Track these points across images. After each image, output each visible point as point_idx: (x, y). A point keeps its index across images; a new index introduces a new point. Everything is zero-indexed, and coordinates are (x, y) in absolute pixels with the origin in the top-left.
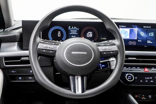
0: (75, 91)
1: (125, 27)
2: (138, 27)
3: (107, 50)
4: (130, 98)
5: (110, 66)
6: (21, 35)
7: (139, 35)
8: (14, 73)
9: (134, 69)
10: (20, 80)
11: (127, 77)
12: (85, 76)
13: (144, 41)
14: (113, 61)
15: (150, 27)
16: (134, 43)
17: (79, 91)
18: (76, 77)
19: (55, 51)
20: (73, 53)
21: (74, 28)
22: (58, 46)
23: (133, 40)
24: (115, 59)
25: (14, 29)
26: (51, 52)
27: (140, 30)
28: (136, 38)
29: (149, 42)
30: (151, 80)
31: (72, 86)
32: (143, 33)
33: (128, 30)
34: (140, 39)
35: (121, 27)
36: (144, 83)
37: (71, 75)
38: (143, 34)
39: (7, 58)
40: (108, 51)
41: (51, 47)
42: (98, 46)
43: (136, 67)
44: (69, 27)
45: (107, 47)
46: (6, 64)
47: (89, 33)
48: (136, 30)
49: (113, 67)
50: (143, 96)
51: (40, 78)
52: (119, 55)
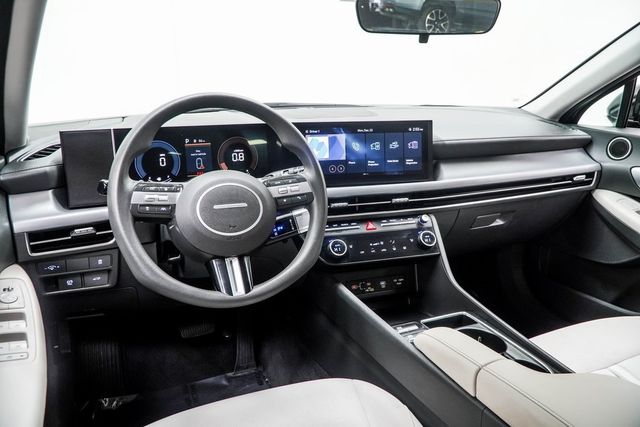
0: (229, 292)
1: (317, 134)
2: (345, 132)
3: (290, 194)
4: (341, 292)
5: (296, 228)
6: (62, 169)
7: (348, 149)
8: (56, 270)
9: (344, 227)
10: (70, 287)
11: (333, 247)
12: (246, 255)
13: (362, 162)
14: (300, 215)
15: (371, 130)
16: (342, 170)
17: (239, 290)
18: (227, 261)
19: (174, 207)
20: (216, 207)
21: (198, 142)
22: (179, 194)
23: (337, 163)
24: (306, 210)
25: (35, 156)
26: (163, 209)
27: (350, 139)
28: (344, 158)
29: (371, 163)
30: (383, 247)
31: (221, 282)
32: (358, 144)
33: (324, 139)
34: (352, 158)
35: (309, 134)
36: (368, 255)
37: (215, 257)
38: (357, 147)
39: (34, 235)
40: (291, 196)
41: (161, 198)
42: (269, 185)
43: (349, 221)
44: (187, 141)
45: (288, 187)
46: (34, 249)
47: (238, 153)
48: (342, 137)
49: (302, 229)
50: (369, 284)
51: (147, 273)
52: (315, 202)
